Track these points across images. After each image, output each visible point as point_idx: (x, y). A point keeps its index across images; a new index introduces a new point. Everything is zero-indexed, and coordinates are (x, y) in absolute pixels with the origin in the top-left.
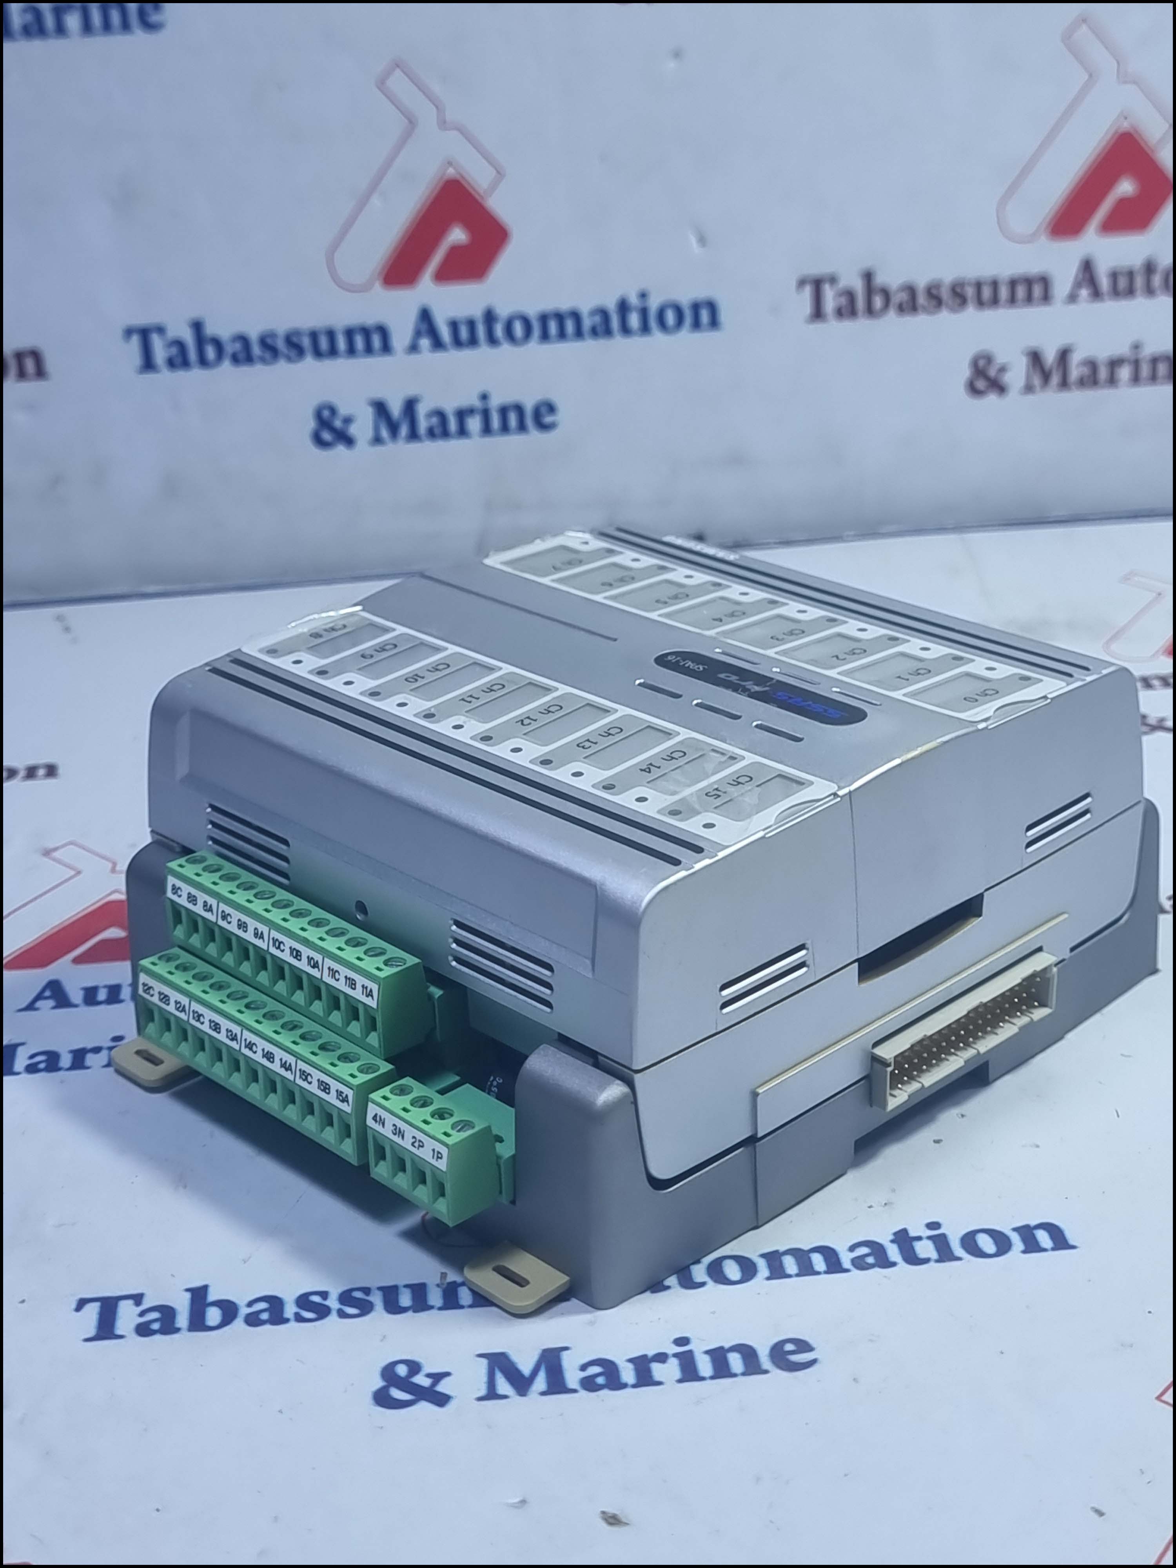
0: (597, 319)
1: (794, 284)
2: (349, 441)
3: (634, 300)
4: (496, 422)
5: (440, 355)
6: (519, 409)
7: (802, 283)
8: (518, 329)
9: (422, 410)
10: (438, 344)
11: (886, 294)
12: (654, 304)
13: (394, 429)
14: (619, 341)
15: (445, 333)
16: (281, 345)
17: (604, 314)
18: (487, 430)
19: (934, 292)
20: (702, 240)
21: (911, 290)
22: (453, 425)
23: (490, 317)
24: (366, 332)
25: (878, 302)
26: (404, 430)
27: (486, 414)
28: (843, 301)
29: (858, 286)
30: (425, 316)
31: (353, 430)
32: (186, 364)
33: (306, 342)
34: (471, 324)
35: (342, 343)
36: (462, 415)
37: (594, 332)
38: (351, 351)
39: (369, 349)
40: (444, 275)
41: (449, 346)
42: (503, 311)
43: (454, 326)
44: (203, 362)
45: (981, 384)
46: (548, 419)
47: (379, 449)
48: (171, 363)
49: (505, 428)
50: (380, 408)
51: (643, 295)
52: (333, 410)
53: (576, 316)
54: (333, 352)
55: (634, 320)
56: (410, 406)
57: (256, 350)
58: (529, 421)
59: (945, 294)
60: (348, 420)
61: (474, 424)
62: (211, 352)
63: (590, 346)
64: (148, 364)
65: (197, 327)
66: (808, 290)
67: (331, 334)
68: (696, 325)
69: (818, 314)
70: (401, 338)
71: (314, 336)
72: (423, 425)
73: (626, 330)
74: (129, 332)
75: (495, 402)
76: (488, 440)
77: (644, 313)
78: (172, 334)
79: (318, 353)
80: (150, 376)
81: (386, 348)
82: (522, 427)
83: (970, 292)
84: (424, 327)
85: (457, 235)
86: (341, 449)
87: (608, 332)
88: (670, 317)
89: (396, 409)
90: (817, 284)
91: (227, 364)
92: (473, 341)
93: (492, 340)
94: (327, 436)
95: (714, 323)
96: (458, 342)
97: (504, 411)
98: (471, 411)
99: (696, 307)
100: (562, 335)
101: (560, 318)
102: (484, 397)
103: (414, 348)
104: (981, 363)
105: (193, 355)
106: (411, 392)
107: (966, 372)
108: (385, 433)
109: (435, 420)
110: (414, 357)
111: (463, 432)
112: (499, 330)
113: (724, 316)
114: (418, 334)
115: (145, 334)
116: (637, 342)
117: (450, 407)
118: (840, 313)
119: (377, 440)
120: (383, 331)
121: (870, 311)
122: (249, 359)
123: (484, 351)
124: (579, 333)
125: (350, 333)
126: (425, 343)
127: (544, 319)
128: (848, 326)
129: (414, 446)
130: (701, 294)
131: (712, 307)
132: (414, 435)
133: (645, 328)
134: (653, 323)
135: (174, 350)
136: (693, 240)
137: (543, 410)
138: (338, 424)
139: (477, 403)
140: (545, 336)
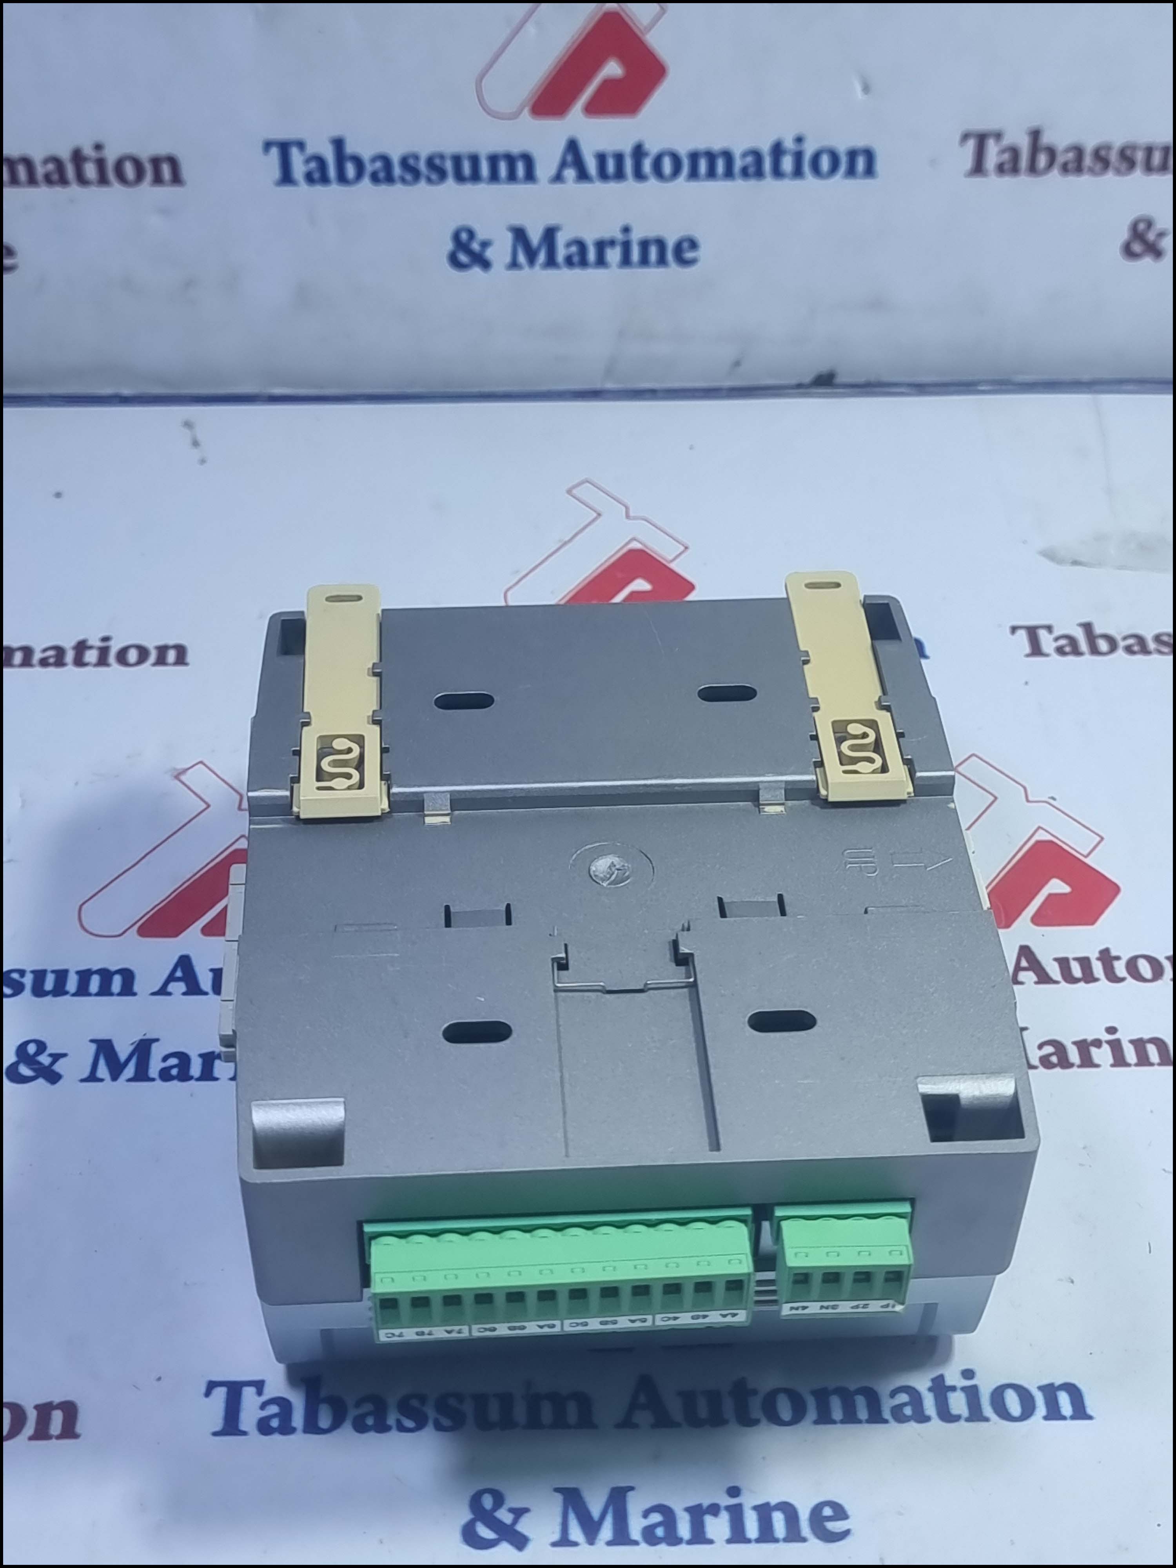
0: (749, 159)
1: (958, 138)
2: (486, 265)
3: (789, 144)
4: (635, 255)
5: (585, 186)
6: (661, 244)
7: (965, 137)
8: (667, 166)
9: (561, 239)
10: (583, 175)
11: (1052, 153)
12: (809, 150)
13: (532, 256)
14: (769, 182)
15: (592, 166)
16: (422, 167)
17: (757, 155)
18: (626, 261)
19: (1103, 153)
20: (866, 89)
21: (1079, 151)
22: (592, 255)
23: (639, 152)
24: (511, 160)
25: (1042, 160)
26: (542, 257)
27: (626, 247)
28: (1006, 156)
29: (1024, 144)
30: (573, 147)
31: (489, 254)
32: (325, 180)
33: (449, 166)
34: (619, 158)
35: (485, 169)
36: (601, 246)
37: (745, 172)
38: (494, 177)
39: (512, 177)
40: (594, 109)
41: (594, 179)
42: (653, 147)
43: (601, 158)
44: (342, 178)
45: (1137, 247)
46: (689, 255)
47: (515, 273)
48: (310, 178)
49: (644, 261)
50: (520, 234)
51: (799, 140)
52: (471, 234)
53: (728, 156)
54: (476, 176)
55: (787, 164)
56: (550, 234)
57: (397, 171)
58: (670, 256)
59: (1113, 157)
60: (485, 244)
61: (614, 255)
62: (350, 170)
63: (739, 185)
64: (287, 178)
65: (338, 144)
66: (971, 144)
67: (475, 160)
68: (851, 172)
69: (978, 168)
70: (545, 169)
71: (457, 160)
72: (561, 253)
73: (777, 172)
74: (268, 146)
75: (636, 236)
76: (626, 271)
77: (798, 157)
78: (310, 150)
79: (460, 177)
80: (287, 189)
81: (530, 176)
82: (662, 261)
83: (1140, 156)
84: (569, 158)
85: (613, 69)
86: (477, 270)
87: (759, 174)
88: (825, 163)
89: (535, 237)
90: (982, 139)
91: (366, 181)
92: (620, 175)
93: (639, 175)
94: (463, 258)
95: (870, 171)
96: (603, 175)
97: (645, 245)
98: (612, 243)
99: (853, 155)
100: (711, 173)
101: (711, 157)
102: (626, 230)
103: (558, 178)
104: (1142, 226)
105: (332, 172)
106: (552, 222)
107: (1124, 234)
108: (522, 258)
109: (574, 249)
110: (558, 186)
111: (601, 261)
112: (647, 165)
113: (880, 165)
114: (563, 165)
115: (284, 148)
116: (788, 185)
117: (590, 238)
118: (1001, 169)
119: (514, 264)
120: (528, 160)
121: (1033, 169)
122: (390, 179)
123: (630, 183)
124: (729, 173)
125: (493, 160)
126: (570, 173)
127: (694, 157)
128: (1008, 181)
129: (551, 272)
130: (860, 143)
131: (869, 155)
132: (551, 262)
133: (798, 172)
134: (806, 168)
135: (313, 165)
136: (858, 88)
137: (686, 245)
138: (475, 246)
139: (619, 236)
140: (694, 174)
